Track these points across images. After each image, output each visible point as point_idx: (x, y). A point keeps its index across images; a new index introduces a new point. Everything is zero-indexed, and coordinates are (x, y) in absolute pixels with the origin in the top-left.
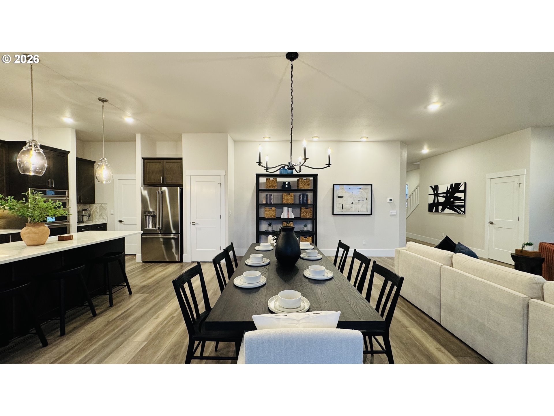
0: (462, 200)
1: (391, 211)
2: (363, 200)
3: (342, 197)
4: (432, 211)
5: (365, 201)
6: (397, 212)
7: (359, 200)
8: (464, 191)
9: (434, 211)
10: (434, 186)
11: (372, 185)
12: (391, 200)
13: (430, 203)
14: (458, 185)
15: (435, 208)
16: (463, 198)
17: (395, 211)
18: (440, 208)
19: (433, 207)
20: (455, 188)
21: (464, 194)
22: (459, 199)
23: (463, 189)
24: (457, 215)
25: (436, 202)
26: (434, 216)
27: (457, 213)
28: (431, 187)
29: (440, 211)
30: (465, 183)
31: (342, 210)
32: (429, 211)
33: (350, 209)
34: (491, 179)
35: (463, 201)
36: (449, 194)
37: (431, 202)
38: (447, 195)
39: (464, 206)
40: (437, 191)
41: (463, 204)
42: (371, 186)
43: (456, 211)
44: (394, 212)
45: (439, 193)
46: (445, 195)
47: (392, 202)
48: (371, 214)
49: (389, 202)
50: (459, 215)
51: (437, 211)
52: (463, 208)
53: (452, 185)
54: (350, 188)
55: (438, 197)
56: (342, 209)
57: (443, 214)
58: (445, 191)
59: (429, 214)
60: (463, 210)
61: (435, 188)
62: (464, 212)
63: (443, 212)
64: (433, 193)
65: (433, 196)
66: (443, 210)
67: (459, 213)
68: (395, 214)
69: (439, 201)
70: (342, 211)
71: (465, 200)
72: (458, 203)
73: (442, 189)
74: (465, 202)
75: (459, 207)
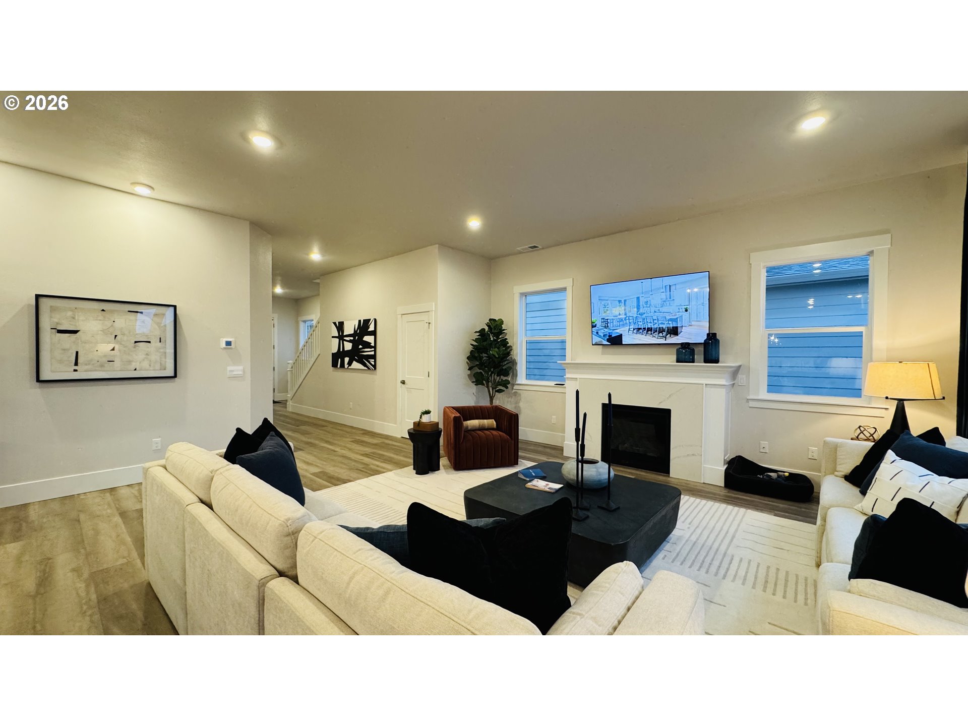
0: (371, 347)
1: (229, 368)
2: (149, 342)
3: (75, 332)
4: (337, 366)
5: (155, 344)
6: (244, 368)
7: (136, 342)
8: (374, 333)
9: (339, 366)
10: (339, 322)
11: (175, 307)
12: (228, 343)
13: (333, 352)
14: (367, 322)
15: (340, 360)
16: (373, 344)
17: (241, 368)
18: (347, 360)
19: (338, 359)
20: (364, 328)
21: (373, 337)
22: (367, 345)
23: (373, 329)
24: (366, 372)
25: (341, 350)
26: (339, 374)
27: (366, 368)
28: (335, 323)
29: (346, 366)
30: (375, 320)
31: (76, 368)
32: (333, 366)
33: (106, 365)
34: (403, 316)
35: (373, 349)
36: (357, 337)
37: (335, 350)
38: (355, 338)
39: (374, 357)
40: (343, 332)
41: (373, 353)
42: (172, 309)
43: (365, 365)
44: (237, 370)
45: (345, 334)
46: (352, 338)
47: (231, 349)
48: (175, 376)
49: (225, 348)
50: (369, 371)
51: (342, 366)
52: (373, 360)
53: (360, 321)
54: (103, 310)
55: (344, 342)
56: (76, 364)
57: (351, 371)
58: (352, 332)
59: (333, 371)
60: (373, 363)
61: (340, 326)
62: (375, 366)
63: (349, 367)
64: (337, 335)
65: (338, 340)
66: (350, 364)
67: (369, 368)
68: (241, 373)
69: (346, 349)
70: (75, 370)
71: (375, 347)
72: (369, 352)
73: (349, 329)
74: (375, 351)
75: (369, 357)
